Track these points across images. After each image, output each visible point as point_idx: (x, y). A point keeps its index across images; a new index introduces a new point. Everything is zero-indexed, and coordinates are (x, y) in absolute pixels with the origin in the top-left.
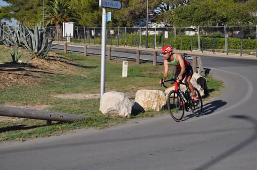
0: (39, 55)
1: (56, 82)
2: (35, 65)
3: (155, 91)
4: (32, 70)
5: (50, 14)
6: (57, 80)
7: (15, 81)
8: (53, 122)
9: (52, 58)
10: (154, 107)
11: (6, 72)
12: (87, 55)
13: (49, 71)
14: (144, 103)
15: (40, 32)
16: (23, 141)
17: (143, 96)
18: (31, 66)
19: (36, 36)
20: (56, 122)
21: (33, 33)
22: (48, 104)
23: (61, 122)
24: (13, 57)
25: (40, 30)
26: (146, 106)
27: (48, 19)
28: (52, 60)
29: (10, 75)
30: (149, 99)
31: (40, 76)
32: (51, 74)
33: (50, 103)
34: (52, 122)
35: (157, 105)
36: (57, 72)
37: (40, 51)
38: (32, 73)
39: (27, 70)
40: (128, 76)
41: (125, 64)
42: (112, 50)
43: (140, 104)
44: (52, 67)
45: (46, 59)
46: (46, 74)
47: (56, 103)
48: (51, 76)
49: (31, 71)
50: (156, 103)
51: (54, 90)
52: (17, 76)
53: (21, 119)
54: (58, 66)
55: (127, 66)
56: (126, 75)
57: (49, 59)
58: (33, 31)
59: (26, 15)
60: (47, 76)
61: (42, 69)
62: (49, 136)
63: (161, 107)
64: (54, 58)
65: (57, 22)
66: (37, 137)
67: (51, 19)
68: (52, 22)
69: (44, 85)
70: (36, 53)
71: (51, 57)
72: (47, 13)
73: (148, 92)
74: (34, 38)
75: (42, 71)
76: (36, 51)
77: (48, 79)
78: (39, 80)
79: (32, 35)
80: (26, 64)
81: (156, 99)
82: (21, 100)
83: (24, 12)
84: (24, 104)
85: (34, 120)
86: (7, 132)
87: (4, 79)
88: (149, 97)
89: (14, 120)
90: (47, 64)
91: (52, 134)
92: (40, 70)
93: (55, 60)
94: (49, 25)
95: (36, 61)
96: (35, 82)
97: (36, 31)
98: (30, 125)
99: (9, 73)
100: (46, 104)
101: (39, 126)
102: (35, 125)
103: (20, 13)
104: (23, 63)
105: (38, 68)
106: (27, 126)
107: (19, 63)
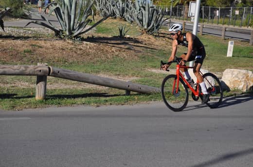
0: (148, 31)
1: (156, 57)
2: (140, 40)
3: (244, 71)
4: (135, 44)
7: (117, 53)
9: (162, 35)
10: (241, 87)
11: (111, 45)
12: (203, 35)
13: (153, 47)
14: (230, 83)
15: (150, 9)
16: (98, 106)
17: (230, 75)
18: (136, 41)
19: (147, 13)
21: (145, 10)
22: (138, 77)
23: (141, 93)
24: (121, 32)
25: (151, 7)
26: (232, 85)
28: (162, 36)
29: (113, 48)
30: (236, 79)
31: (141, 51)
33: (140, 76)
34: (131, 92)
35: (244, 86)
36: (160, 48)
37: (149, 28)
38: (135, 47)
39: (131, 44)
40: (233, 56)
41: (231, 44)
42: (227, 30)
43: (226, 83)
44: (157, 43)
45: (154, 35)
46: (148, 49)
47: (146, 76)
48: (152, 51)
49: (134, 46)
50: (243, 83)
51: (151, 64)
52: (119, 49)
53: (107, 88)
54: (163, 43)
55: (233, 46)
56: (231, 55)
57: (158, 36)
58: (144, 8)
60: (148, 51)
61: (145, 44)
62: (122, 105)
63: (249, 87)
64: (164, 35)
65: (186, 2)
66: (111, 104)
68: (180, 1)
69: (143, 59)
70: (145, 29)
73: (236, 71)
74: (145, 14)
75: (145, 46)
76: (146, 27)
77: (149, 54)
78: (140, 54)
79: (143, 12)
80: (132, 38)
81: (244, 80)
82: (115, 71)
84: (116, 75)
85: (117, 89)
86: (88, 98)
87: (107, 51)
88: (237, 76)
89: (100, 88)
90: (152, 39)
91: (126, 103)
92: (143, 45)
93: (164, 37)
94: (178, 4)
95: (144, 37)
96: (136, 56)
97: (147, 8)
98: (112, 93)
99: (113, 46)
100: (136, 76)
101: (119, 95)
102: (116, 93)
104: (129, 38)
105: (141, 43)
106: (109, 94)
107: (126, 38)
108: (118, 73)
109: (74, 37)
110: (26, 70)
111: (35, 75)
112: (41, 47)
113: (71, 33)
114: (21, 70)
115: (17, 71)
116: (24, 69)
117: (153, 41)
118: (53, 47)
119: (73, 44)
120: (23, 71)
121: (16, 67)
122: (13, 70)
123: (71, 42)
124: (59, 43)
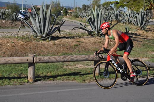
0: (141, 28)
1: (152, 44)
2: (139, 34)
4: (137, 37)
5: (148, 2)
6: (152, 43)
8: (150, 69)
15: (142, 14)
18: (136, 35)
19: (140, 16)
20: (152, 69)
22: (147, 58)
24: (126, 29)
25: (143, 13)
27: (147, 6)
28: (149, 31)
31: (141, 41)
32: (148, 40)
33: (148, 57)
36: (152, 38)
37: (142, 26)
38: (137, 39)
39: (134, 37)
44: (149, 35)
45: (145, 30)
46: (146, 39)
47: (152, 57)
48: (148, 41)
49: (137, 38)
51: (151, 49)
54: (153, 35)
57: (147, 31)
59: (134, 4)
60: (146, 41)
61: (143, 36)
64: (150, 30)
65: (152, 8)
67: (148, 6)
68: (149, 7)
69: (144, 46)
70: (139, 27)
71: (149, 29)
72: (146, 2)
74: (139, 18)
75: (143, 37)
76: (139, 26)
77: (147, 43)
78: (141, 43)
79: (138, 16)
80: (134, 33)
83: (132, 2)
90: (146, 33)
92: (142, 37)
93: (151, 31)
94: (147, 9)
95: (139, 32)
96: (139, 44)
100: (146, 58)
103: (130, 3)
104: (132, 33)
107: (130, 33)
109: (100, 35)
110: (89, 58)
111: (93, 61)
112: (83, 42)
113: (98, 32)
114: (86, 58)
115: (84, 59)
116: (88, 57)
117: (146, 34)
118: (90, 42)
119: (100, 39)
120: (87, 58)
121: (83, 56)
122: (82, 58)
123: (99, 38)
124: (92, 39)
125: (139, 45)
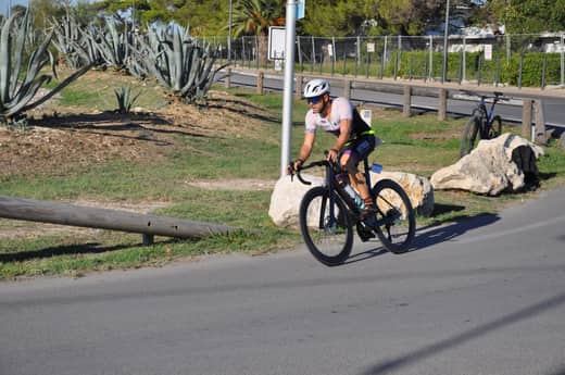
0: (184, 96)
1: (205, 153)
2: (167, 118)
4: (157, 127)
6: (206, 150)
7: (115, 150)
9: (214, 103)
11: (101, 131)
13: (196, 130)
15: (185, 47)
16: (79, 275)
18: (158, 120)
19: (177, 54)
21: (172, 49)
22: (167, 201)
23: (177, 238)
24: (121, 100)
25: (186, 42)
28: (214, 106)
29: (107, 138)
31: (171, 141)
32: (196, 138)
33: (174, 199)
34: (155, 237)
36: (212, 133)
37: (186, 88)
38: (156, 133)
39: (147, 127)
41: (366, 115)
42: (354, 85)
44: (205, 122)
45: (196, 105)
46: (187, 137)
47: (186, 198)
48: (196, 141)
49: (155, 130)
51: (195, 171)
52: (120, 139)
54: (219, 120)
55: (369, 120)
57: (207, 106)
58: (170, 44)
60: (187, 141)
61: (180, 126)
62: (137, 267)
64: (219, 103)
69: (176, 160)
70: (176, 92)
71: (213, 100)
74: (174, 59)
75: (180, 129)
76: (177, 87)
77: (189, 148)
78: (169, 149)
79: (169, 52)
80: (148, 114)
82: (114, 190)
84: (118, 200)
85: (122, 232)
86: (54, 258)
87: (91, 146)
89: (82, 232)
90: (195, 113)
91: (146, 264)
92: (173, 129)
93: (219, 107)
95: (176, 110)
96: (160, 153)
97: (176, 45)
98: (111, 243)
99: (106, 134)
100: (164, 200)
101: (129, 246)
102: (120, 243)
104: (140, 114)
105: (170, 125)
106: (103, 246)
107: (133, 113)
108: (121, 195)
109: (11, 117)
113: (2, 108)
117: (196, 118)
119: (8, 134)
123: (3, 129)
125: (160, 156)
